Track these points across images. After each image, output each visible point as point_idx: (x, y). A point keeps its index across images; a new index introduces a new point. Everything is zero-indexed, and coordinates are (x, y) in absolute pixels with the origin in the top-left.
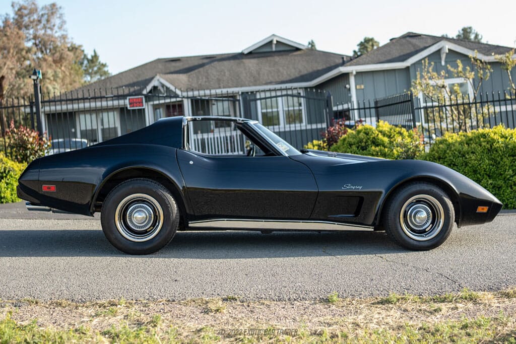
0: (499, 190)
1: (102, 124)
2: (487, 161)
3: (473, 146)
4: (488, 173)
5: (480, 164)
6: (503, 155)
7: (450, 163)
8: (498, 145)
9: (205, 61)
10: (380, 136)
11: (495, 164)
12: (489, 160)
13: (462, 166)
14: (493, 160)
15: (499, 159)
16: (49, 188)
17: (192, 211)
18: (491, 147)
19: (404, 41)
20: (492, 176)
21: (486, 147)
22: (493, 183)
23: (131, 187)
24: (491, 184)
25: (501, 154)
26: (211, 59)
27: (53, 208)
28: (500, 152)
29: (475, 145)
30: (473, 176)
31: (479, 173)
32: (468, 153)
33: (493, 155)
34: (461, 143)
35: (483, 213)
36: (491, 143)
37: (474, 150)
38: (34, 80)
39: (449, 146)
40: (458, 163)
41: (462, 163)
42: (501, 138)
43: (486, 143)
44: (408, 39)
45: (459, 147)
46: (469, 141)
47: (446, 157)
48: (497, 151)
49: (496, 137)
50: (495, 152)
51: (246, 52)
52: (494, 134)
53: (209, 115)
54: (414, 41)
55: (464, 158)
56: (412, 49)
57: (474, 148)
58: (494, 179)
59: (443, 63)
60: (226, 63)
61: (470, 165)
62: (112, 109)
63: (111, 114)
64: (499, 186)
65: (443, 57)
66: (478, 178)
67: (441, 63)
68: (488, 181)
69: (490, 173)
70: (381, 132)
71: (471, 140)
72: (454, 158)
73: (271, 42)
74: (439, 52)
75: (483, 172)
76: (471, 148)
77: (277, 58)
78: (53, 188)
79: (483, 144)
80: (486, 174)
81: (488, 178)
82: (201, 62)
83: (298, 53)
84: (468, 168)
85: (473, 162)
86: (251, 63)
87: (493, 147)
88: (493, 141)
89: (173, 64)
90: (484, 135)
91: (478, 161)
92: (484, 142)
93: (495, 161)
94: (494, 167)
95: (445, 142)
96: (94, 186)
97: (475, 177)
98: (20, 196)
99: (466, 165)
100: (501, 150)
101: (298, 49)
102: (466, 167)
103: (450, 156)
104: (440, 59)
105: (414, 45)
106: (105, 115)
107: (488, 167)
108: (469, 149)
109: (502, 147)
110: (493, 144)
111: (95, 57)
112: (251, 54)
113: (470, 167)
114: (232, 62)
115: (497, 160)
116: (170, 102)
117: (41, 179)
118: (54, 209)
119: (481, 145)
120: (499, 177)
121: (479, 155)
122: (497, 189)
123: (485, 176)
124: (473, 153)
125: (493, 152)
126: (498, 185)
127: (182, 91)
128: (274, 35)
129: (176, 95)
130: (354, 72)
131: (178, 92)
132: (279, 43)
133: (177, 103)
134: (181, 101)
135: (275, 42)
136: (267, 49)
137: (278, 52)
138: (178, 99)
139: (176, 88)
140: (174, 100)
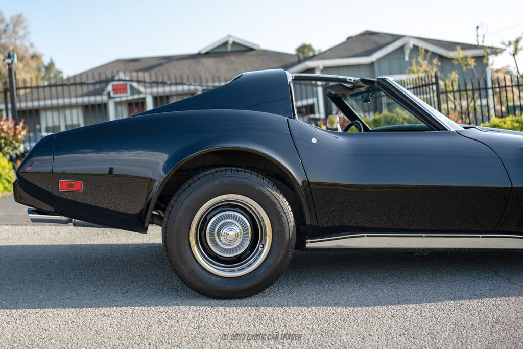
1: (66, 120)
9: (163, 61)
16: (71, 185)
17: (315, 220)
19: (363, 38)
23: (217, 182)
26: (169, 59)
27: (75, 218)
38: (9, 64)
44: (367, 36)
51: (203, 52)
54: (374, 38)
56: (373, 46)
59: (407, 58)
60: (185, 62)
62: (76, 106)
63: (74, 111)
65: (407, 52)
67: (404, 58)
73: (226, 43)
74: (402, 49)
77: (233, 58)
78: (78, 185)
82: (158, 62)
83: (252, 53)
86: (209, 62)
89: (133, 64)
96: (152, 181)
98: (18, 198)
101: (251, 49)
104: (403, 54)
105: (375, 42)
106: (68, 112)
111: (51, 65)
112: (208, 54)
114: (191, 61)
116: (133, 100)
117: (56, 170)
118: (76, 220)
127: (145, 87)
128: (230, 36)
129: (139, 92)
130: (321, 67)
131: (142, 89)
132: (234, 43)
133: (140, 101)
134: (144, 98)
135: (230, 42)
136: (223, 49)
137: (233, 52)
138: (142, 96)
139: (139, 85)
140: (136, 97)
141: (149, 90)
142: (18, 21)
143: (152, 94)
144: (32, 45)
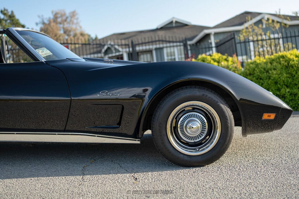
0: (295, 97)
2: (285, 75)
3: (275, 64)
4: (286, 84)
5: (280, 78)
6: (297, 70)
7: (257, 77)
8: (293, 63)
10: (212, 62)
11: (291, 77)
12: (287, 74)
13: (267, 79)
14: (290, 74)
15: (294, 73)
18: (288, 64)
20: (289, 86)
21: (284, 65)
22: (290, 91)
24: (289, 92)
25: (296, 69)
28: (295, 68)
29: (276, 64)
30: (275, 86)
31: (280, 84)
32: (271, 70)
33: (290, 70)
34: (266, 63)
35: (269, 121)
36: (288, 62)
37: (275, 68)
39: (257, 65)
40: (263, 77)
41: (267, 77)
42: (296, 57)
43: (284, 61)
45: (265, 66)
46: (272, 61)
47: (255, 73)
48: (292, 67)
49: (292, 57)
50: (291, 68)
52: (291, 55)
53: (138, 61)
55: (268, 73)
57: (276, 66)
58: (292, 88)
59: (264, 27)
61: (272, 78)
64: (295, 94)
65: (264, 22)
66: (279, 88)
68: (286, 90)
69: (288, 83)
70: (213, 59)
71: (273, 60)
72: (260, 74)
73: (172, 22)
74: (261, 21)
75: (282, 83)
76: (273, 66)
79: (282, 62)
80: (285, 85)
81: (286, 87)
84: (270, 80)
85: (274, 76)
87: (290, 64)
88: (290, 60)
90: (283, 57)
91: (278, 75)
92: (283, 61)
93: (292, 74)
94: (291, 79)
95: (254, 63)
97: (276, 87)
99: (270, 78)
100: (296, 66)
101: (186, 25)
102: (269, 80)
103: (257, 73)
107: (286, 79)
108: (272, 66)
109: (297, 64)
110: (289, 62)
112: (162, 29)
113: (273, 80)
115: (293, 74)
119: (280, 64)
120: (294, 86)
121: (279, 70)
122: (293, 96)
123: (284, 86)
124: (275, 69)
125: (289, 68)
126: (295, 92)
127: (122, 48)
128: (173, 18)
129: (119, 51)
130: (213, 33)
131: (120, 49)
132: (176, 22)
133: (120, 56)
134: (122, 55)
135: (174, 21)
136: (170, 26)
137: (176, 27)
138: (121, 53)
139: (119, 47)
140: (117, 54)
141: (124, 50)
142: (73, 14)
143: (126, 52)
144: (81, 27)
